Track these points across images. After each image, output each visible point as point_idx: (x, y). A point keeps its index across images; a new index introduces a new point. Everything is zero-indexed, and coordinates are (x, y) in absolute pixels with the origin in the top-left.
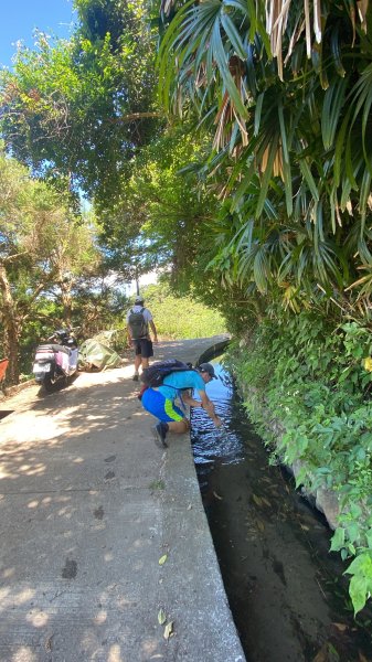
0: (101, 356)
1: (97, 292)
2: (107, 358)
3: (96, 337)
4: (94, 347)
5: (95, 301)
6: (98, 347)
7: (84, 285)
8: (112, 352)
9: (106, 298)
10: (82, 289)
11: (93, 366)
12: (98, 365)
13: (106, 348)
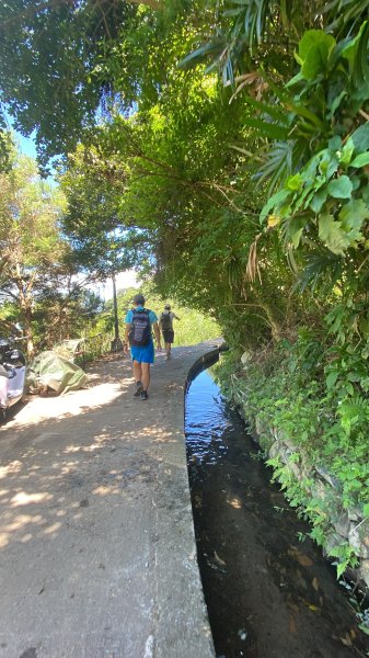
0: (60, 375)
1: (64, 292)
2: (69, 376)
3: (56, 349)
4: (50, 362)
5: (63, 303)
6: (57, 363)
7: (49, 284)
8: (75, 369)
9: (76, 299)
10: (48, 289)
11: (49, 389)
12: (55, 387)
13: (68, 363)
